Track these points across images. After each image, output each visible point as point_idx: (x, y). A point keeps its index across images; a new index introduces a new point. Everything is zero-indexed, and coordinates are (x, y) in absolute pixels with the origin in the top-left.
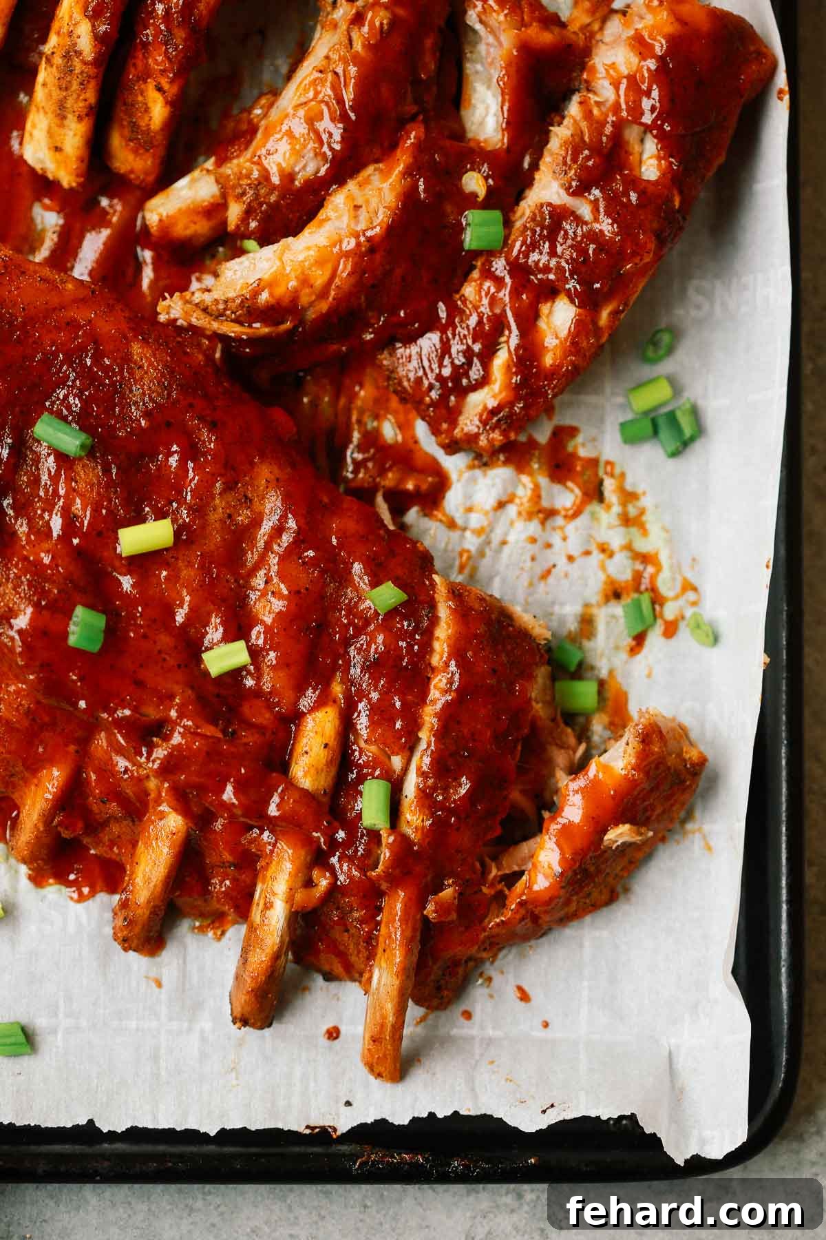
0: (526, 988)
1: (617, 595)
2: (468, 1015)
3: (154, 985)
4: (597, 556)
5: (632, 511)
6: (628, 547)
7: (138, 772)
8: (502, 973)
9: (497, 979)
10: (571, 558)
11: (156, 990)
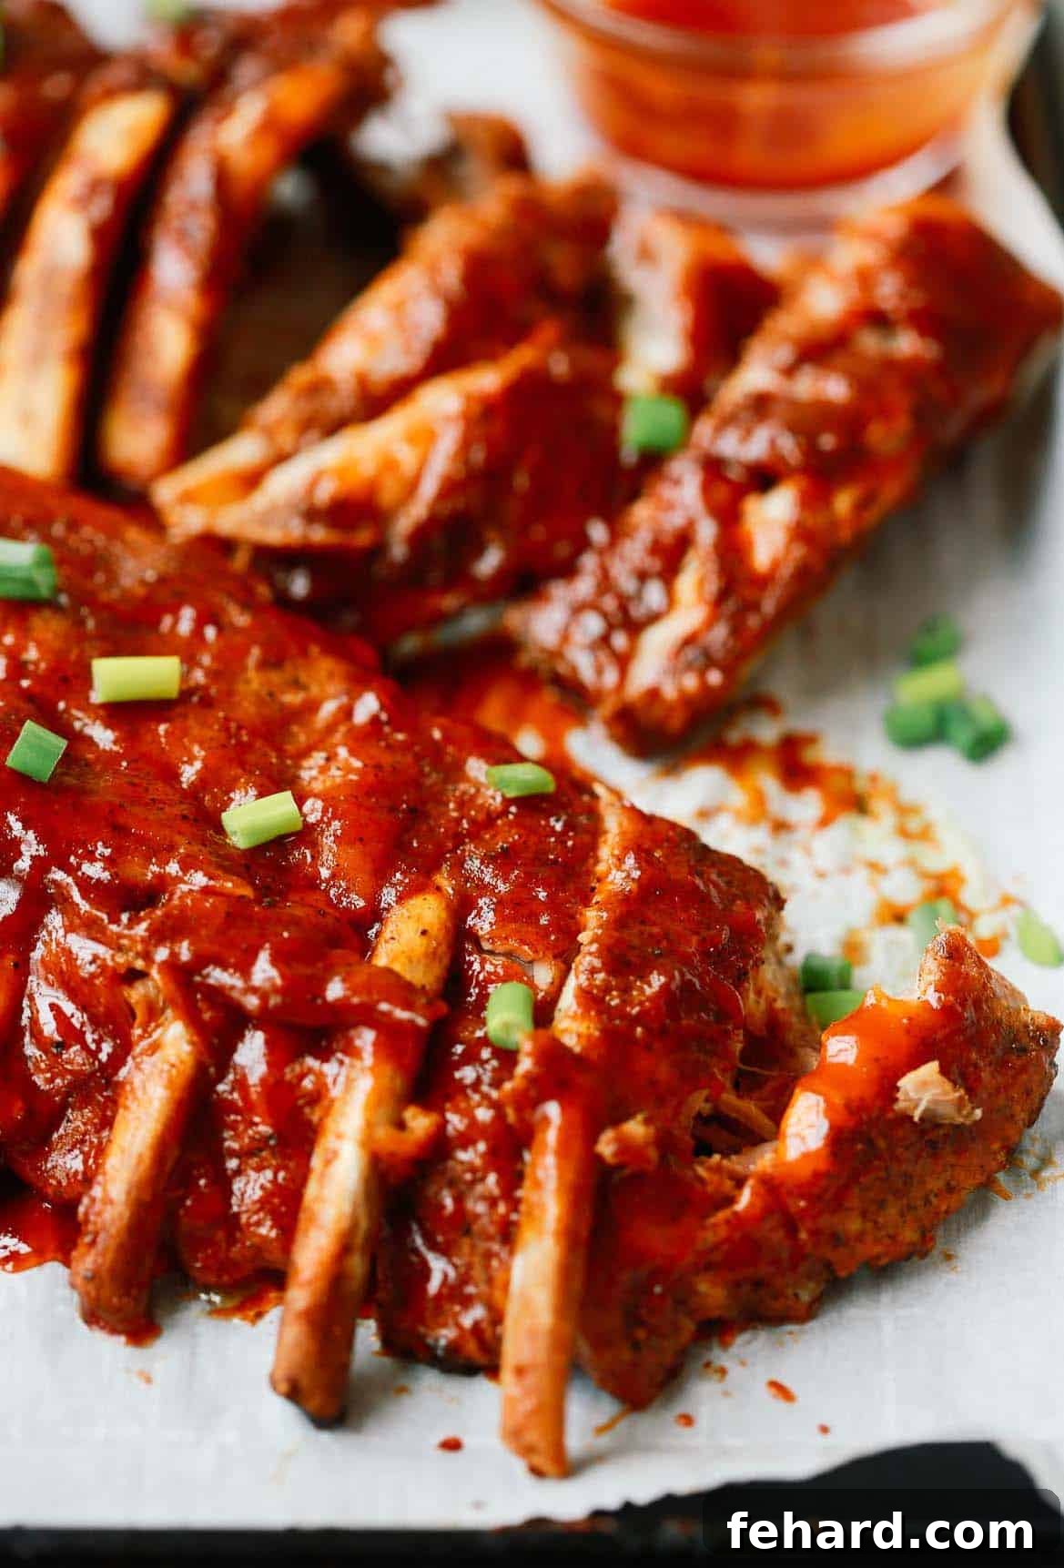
0: (786, 1382)
1: (899, 917)
2: (687, 1420)
3: (136, 1380)
4: (862, 875)
5: (914, 825)
6: (912, 863)
7: (113, 959)
8: (743, 1364)
9: (735, 1371)
10: (821, 875)
11: (143, 1386)
